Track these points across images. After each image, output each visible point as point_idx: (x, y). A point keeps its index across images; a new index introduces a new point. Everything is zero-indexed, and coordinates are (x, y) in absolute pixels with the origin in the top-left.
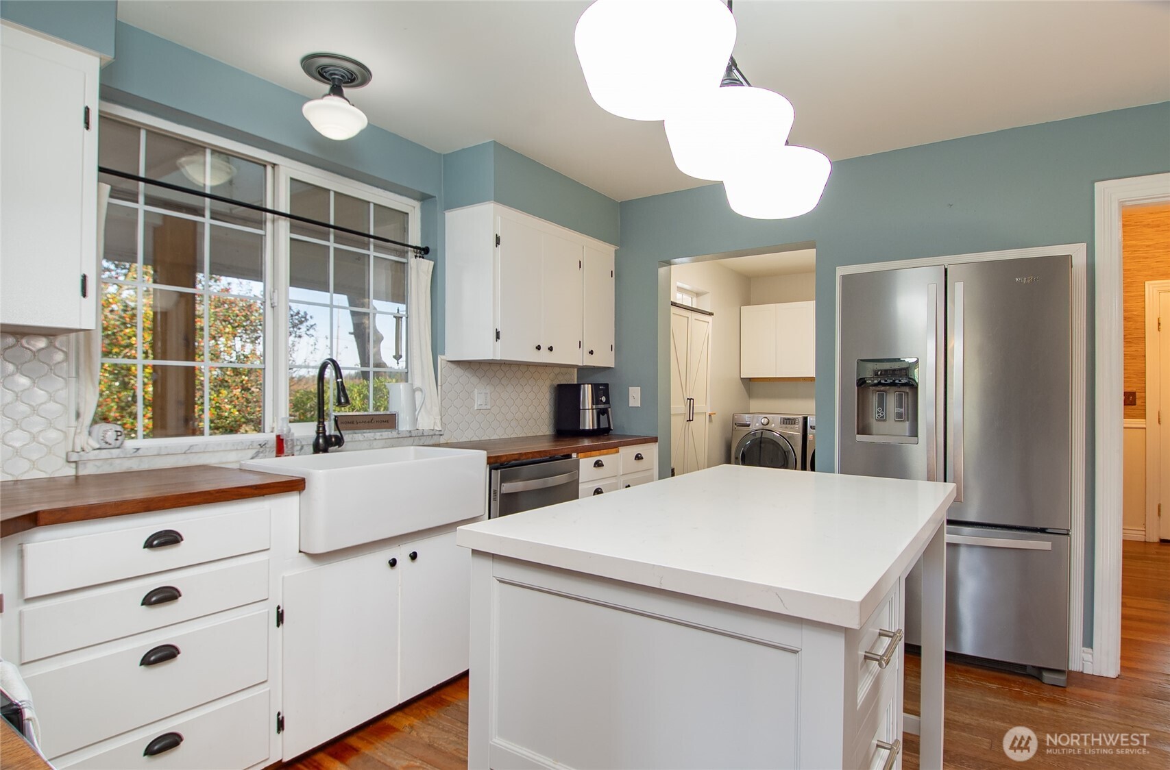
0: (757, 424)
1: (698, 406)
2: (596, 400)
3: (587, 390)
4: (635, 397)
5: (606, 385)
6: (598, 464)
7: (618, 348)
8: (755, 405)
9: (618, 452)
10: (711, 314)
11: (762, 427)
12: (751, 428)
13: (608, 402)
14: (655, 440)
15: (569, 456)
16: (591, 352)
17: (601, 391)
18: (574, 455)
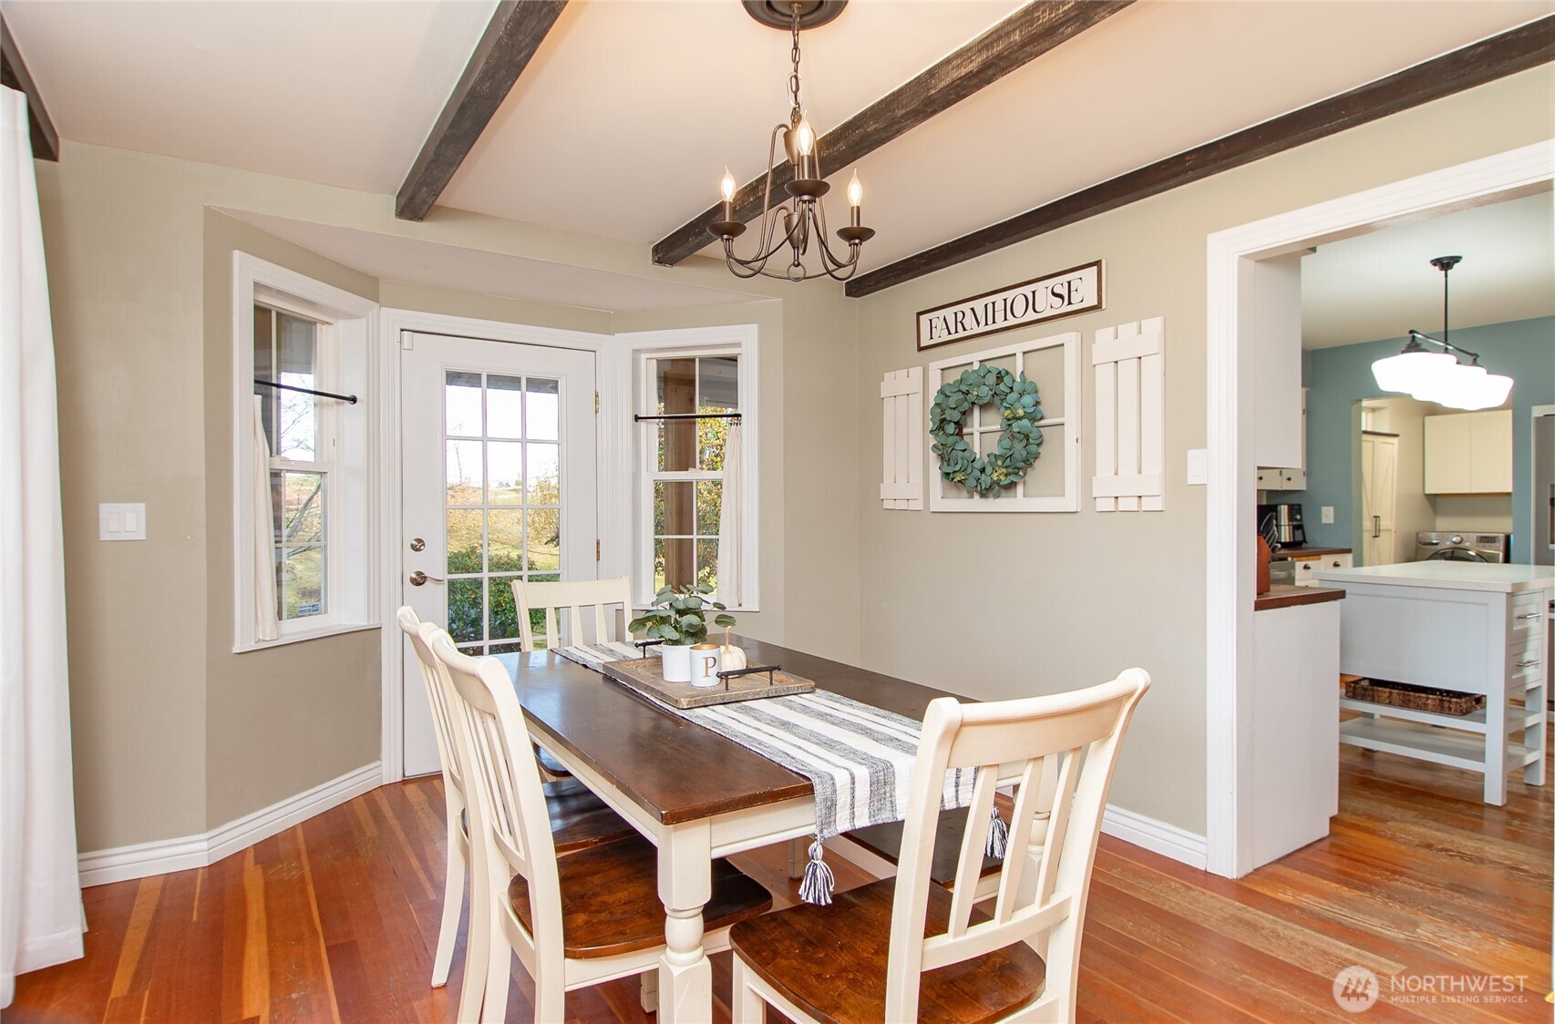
0: (1448, 543)
1: (1384, 524)
2: (1291, 518)
3: (1284, 510)
4: (1328, 515)
5: (1300, 505)
6: (1306, 567)
7: (1309, 473)
8: (1443, 523)
9: (1320, 559)
10: (1397, 436)
11: (1453, 545)
12: (1438, 547)
13: (1301, 520)
14: (1349, 551)
15: (1285, 559)
16: (1289, 479)
17: (1295, 510)
18: (1289, 559)
